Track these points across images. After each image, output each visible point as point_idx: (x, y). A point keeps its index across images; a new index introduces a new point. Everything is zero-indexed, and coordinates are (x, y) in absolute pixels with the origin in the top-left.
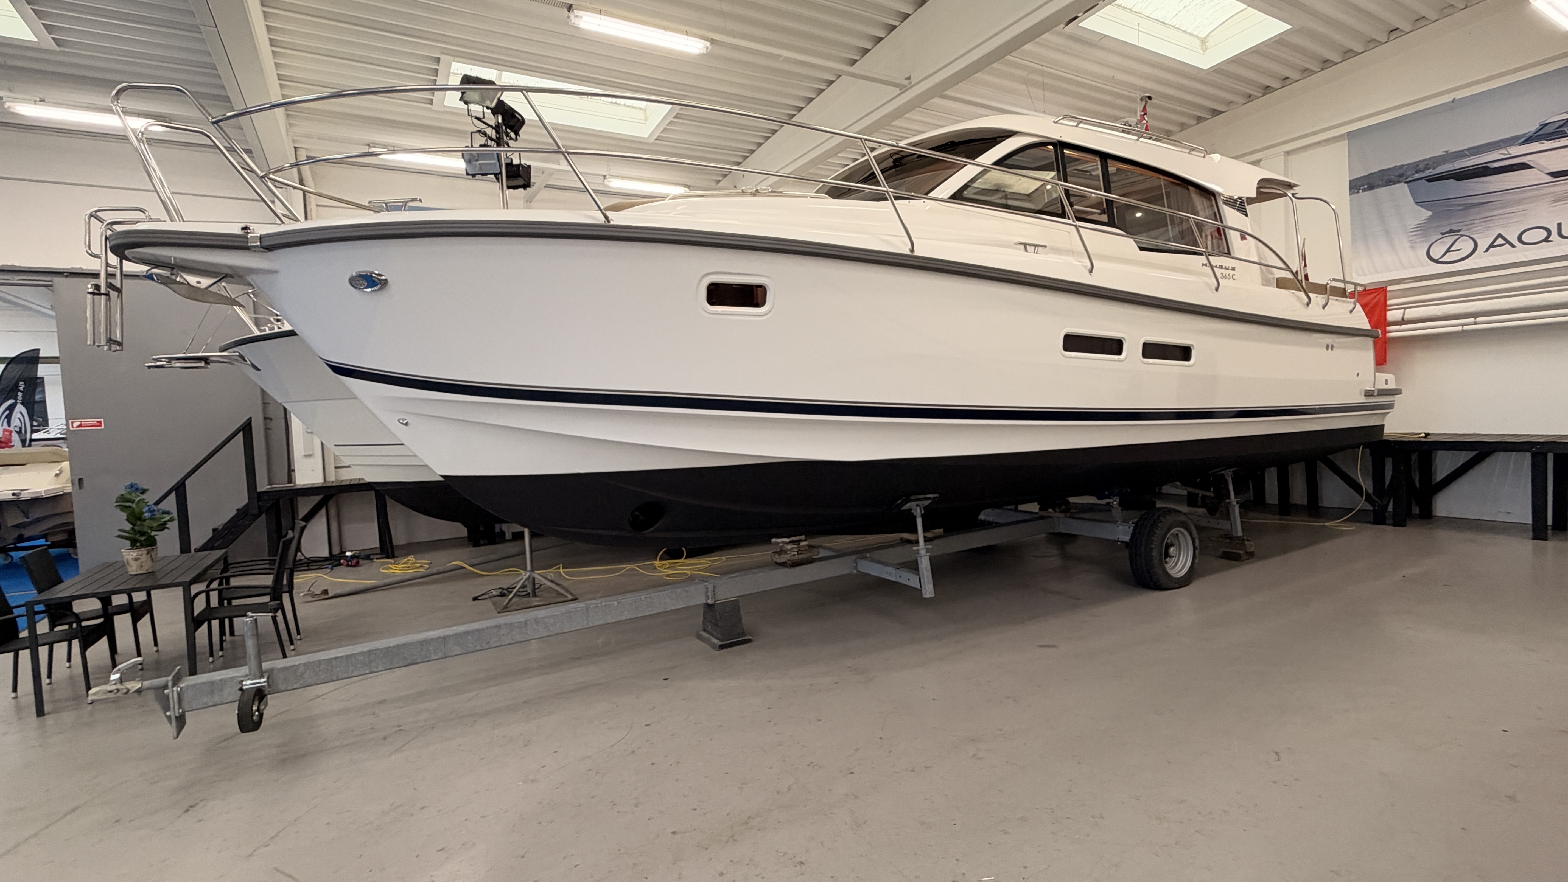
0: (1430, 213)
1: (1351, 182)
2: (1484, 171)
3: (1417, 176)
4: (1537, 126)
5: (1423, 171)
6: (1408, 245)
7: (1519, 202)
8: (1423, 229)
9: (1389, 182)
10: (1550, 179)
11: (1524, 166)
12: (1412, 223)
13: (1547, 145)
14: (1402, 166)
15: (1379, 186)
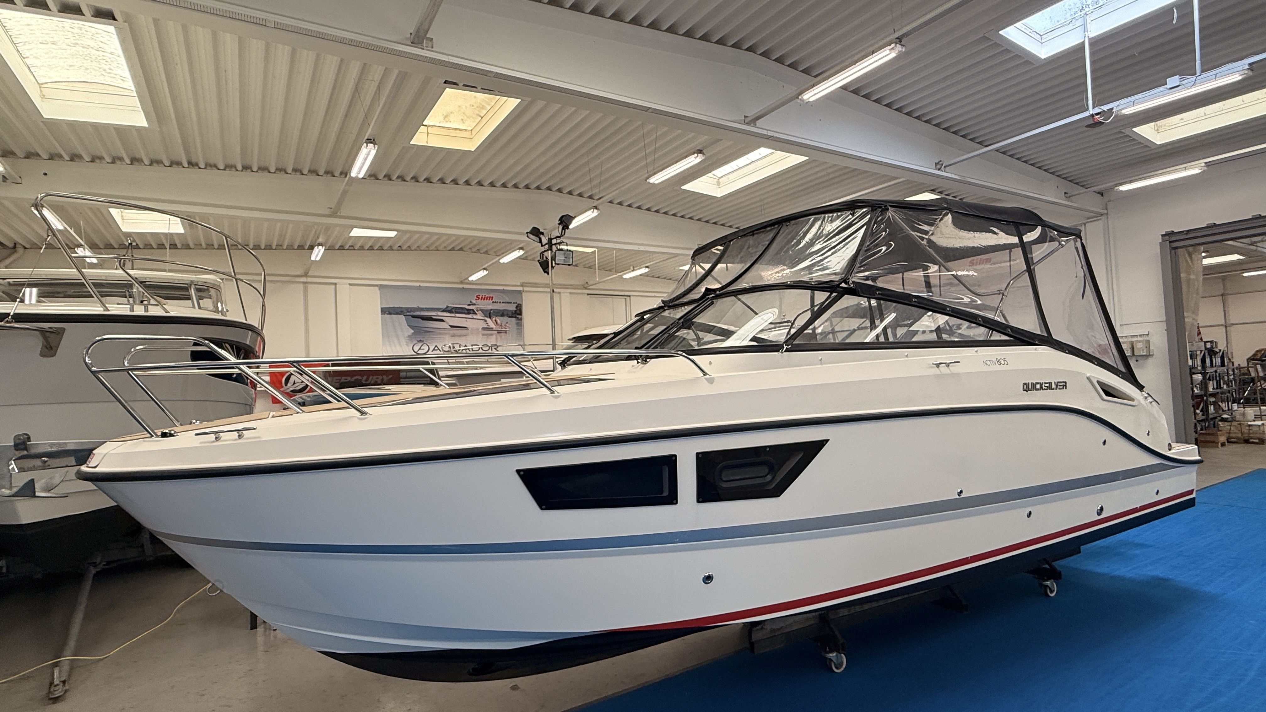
0: (413, 331)
1: (381, 308)
2: (430, 319)
3: (408, 314)
4: (445, 307)
5: (410, 312)
6: (405, 343)
7: (440, 334)
8: (410, 337)
9: (397, 314)
10: (450, 327)
11: (442, 321)
12: (407, 334)
13: (448, 314)
14: (402, 308)
15: (394, 314)
